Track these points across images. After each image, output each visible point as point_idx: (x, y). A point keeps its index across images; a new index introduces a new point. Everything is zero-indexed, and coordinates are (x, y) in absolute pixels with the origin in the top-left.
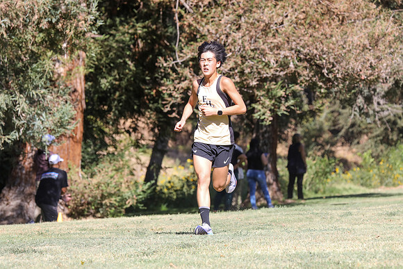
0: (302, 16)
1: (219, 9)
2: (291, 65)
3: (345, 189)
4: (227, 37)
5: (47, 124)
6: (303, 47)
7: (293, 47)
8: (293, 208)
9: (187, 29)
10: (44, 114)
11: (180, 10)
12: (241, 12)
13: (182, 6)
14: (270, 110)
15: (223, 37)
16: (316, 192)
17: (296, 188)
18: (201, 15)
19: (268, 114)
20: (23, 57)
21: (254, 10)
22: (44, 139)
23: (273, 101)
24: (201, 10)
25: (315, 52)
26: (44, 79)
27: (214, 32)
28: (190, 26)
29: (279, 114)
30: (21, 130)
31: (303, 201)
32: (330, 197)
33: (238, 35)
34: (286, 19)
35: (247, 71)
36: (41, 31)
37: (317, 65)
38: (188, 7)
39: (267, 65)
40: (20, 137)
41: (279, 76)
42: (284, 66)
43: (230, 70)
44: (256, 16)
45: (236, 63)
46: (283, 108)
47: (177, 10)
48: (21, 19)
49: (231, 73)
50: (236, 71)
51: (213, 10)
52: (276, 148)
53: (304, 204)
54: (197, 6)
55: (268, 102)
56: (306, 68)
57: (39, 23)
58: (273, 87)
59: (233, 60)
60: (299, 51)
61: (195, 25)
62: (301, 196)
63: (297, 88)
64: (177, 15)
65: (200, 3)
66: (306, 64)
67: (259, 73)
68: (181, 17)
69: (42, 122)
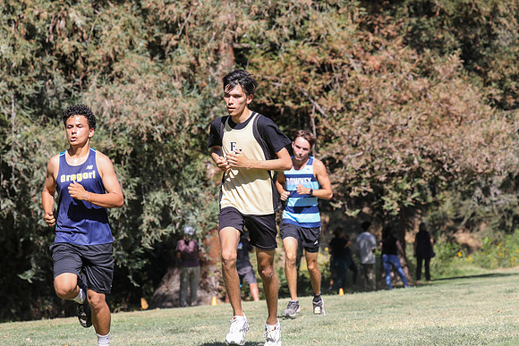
0: (424, 118)
1: (351, 113)
2: (416, 162)
3: (467, 271)
4: (358, 138)
5: (200, 219)
6: (426, 146)
7: (417, 145)
8: (421, 288)
9: (322, 132)
10: (197, 210)
11: (316, 115)
12: (370, 115)
13: (317, 112)
14: (398, 202)
15: (355, 138)
16: (441, 274)
17: (423, 271)
18: (335, 119)
19: (396, 205)
20: (178, 160)
21: (381, 113)
22: (197, 232)
23: (400, 194)
24: (335, 115)
25: (437, 149)
26: (196, 179)
27: (346, 134)
28: (325, 129)
29: (406, 205)
30: (178, 225)
31: (430, 282)
32: (454, 278)
33: (368, 136)
34: (410, 121)
35: (376, 168)
36: (193, 136)
37: (439, 161)
38: (323, 112)
39: (394, 161)
40: (176, 231)
41: (405, 172)
42: (409, 162)
43: (362, 167)
44: (383, 119)
45: (366, 160)
46: (409, 199)
47: (313, 115)
48: (174, 126)
49: (362, 170)
50: (367, 168)
51: (346, 115)
52: (404, 235)
53: (431, 285)
54: (331, 111)
55: (395, 195)
56: (429, 163)
57: (190, 130)
58: (399, 181)
59: (363, 158)
60: (423, 149)
61: (330, 128)
62: (428, 277)
63: (421, 181)
64: (313, 120)
65: (334, 109)
66: (428, 160)
67: (387, 169)
68: (317, 121)
69: (196, 217)
